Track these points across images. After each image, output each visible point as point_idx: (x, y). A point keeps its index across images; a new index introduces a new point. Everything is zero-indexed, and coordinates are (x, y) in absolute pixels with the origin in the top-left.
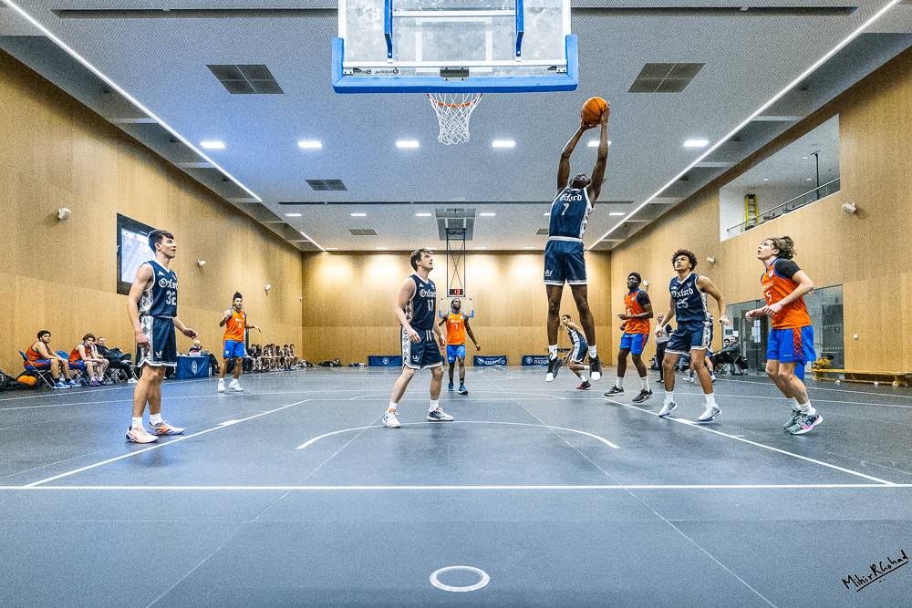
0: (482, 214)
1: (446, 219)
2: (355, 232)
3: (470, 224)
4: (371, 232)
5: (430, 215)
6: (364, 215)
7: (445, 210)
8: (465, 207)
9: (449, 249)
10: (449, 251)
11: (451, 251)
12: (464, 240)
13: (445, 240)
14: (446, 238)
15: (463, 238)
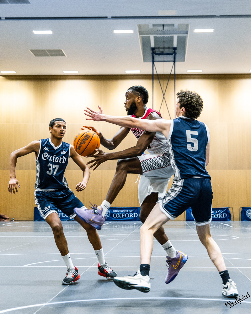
0: (197, 31)
1: (152, 37)
2: (38, 53)
3: (182, 42)
4: (58, 53)
5: (131, 32)
6: (50, 32)
7: (151, 26)
8: (176, 22)
9: (155, 73)
10: (155, 75)
11: (157, 75)
12: (174, 62)
13: (151, 62)
14: (151, 60)
15: (173, 60)
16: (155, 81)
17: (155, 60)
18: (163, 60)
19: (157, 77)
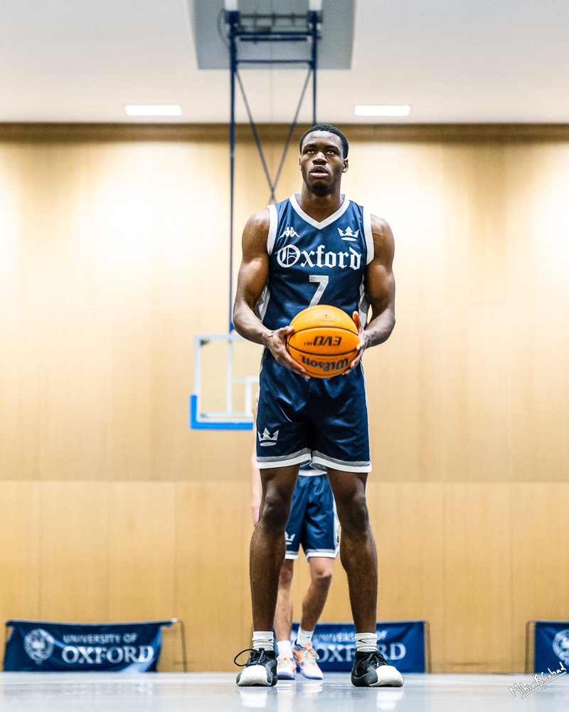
9: (241, 117)
10: (243, 126)
11: (253, 126)
12: (313, 65)
13: (224, 68)
14: (226, 60)
15: (309, 57)
16: (240, 151)
17: (240, 57)
18: (267, 57)
19: (249, 132)
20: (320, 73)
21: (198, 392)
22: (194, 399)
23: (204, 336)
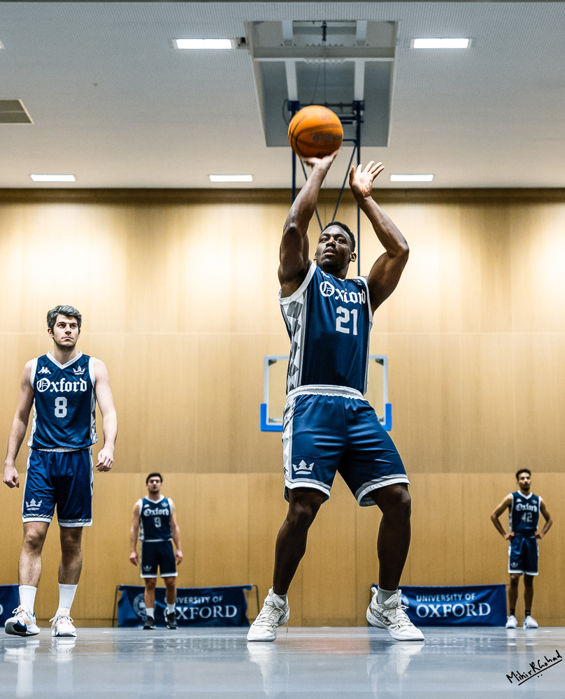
7: (288, 33)
12: (357, 143)
20: (363, 149)
21: (267, 402)
22: (264, 407)
23: (272, 356)
